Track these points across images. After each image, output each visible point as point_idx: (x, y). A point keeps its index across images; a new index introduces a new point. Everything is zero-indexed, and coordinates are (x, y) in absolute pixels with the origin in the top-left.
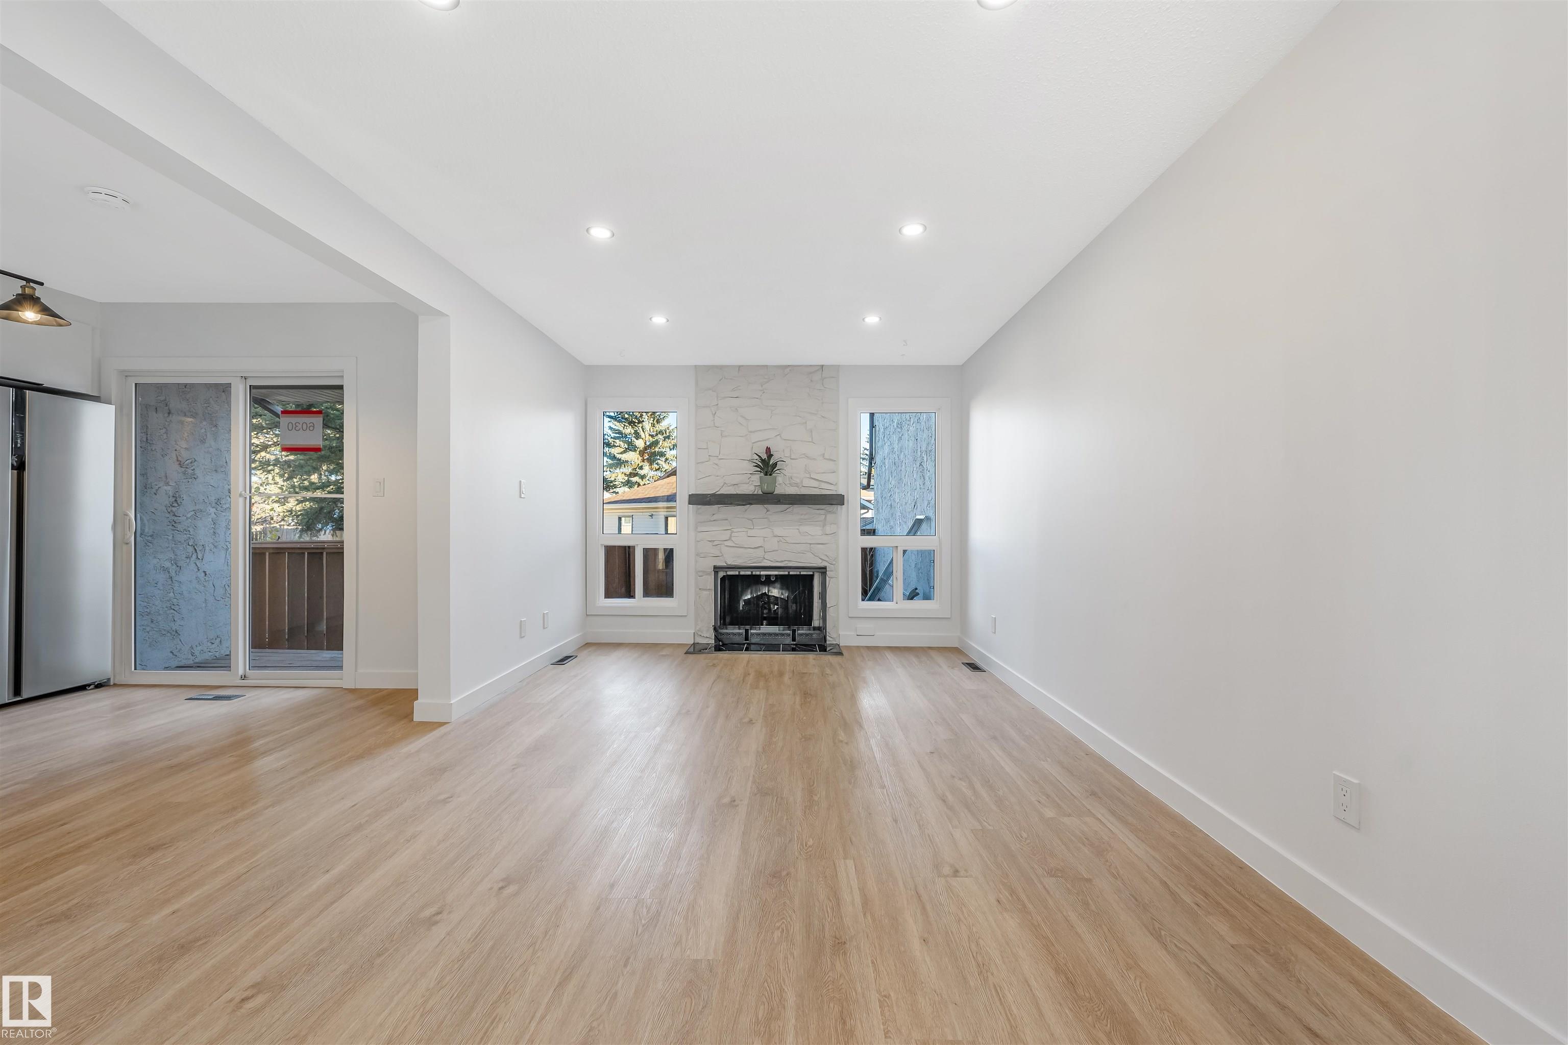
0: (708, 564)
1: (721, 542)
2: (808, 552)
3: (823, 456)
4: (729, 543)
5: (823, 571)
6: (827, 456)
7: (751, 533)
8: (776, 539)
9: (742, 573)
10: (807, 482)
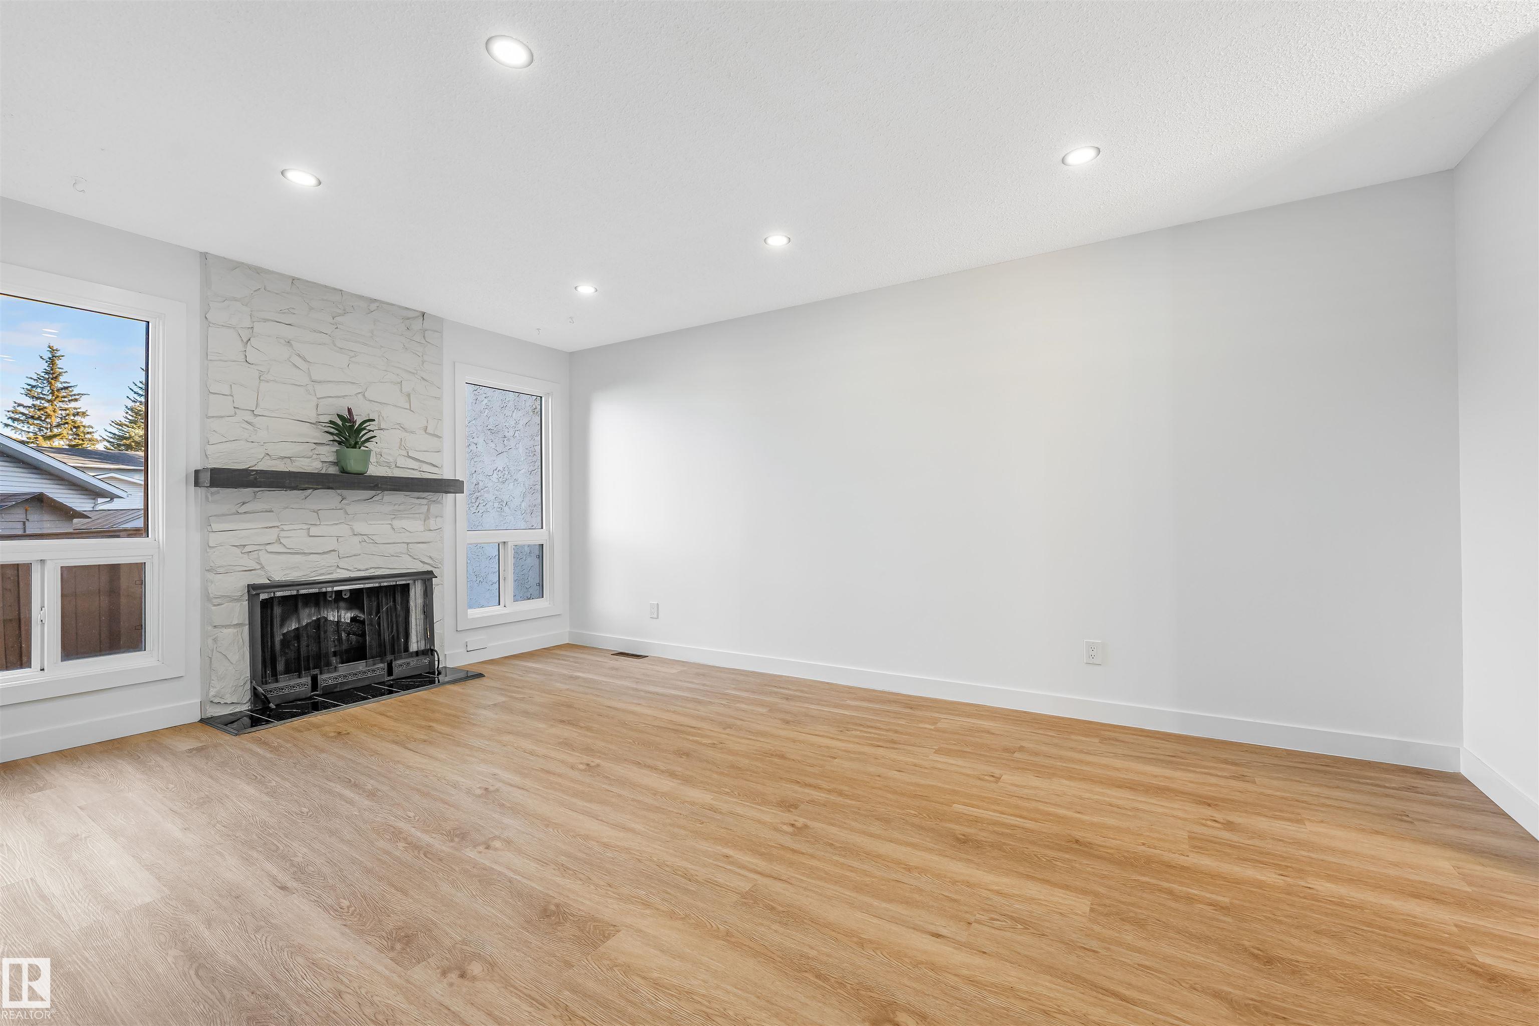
0: (238, 583)
1: (261, 547)
2: (404, 554)
3: (425, 431)
4: (277, 548)
5: (427, 578)
6: (430, 430)
7: (314, 531)
8: (357, 539)
9: (302, 592)
10: (402, 462)
